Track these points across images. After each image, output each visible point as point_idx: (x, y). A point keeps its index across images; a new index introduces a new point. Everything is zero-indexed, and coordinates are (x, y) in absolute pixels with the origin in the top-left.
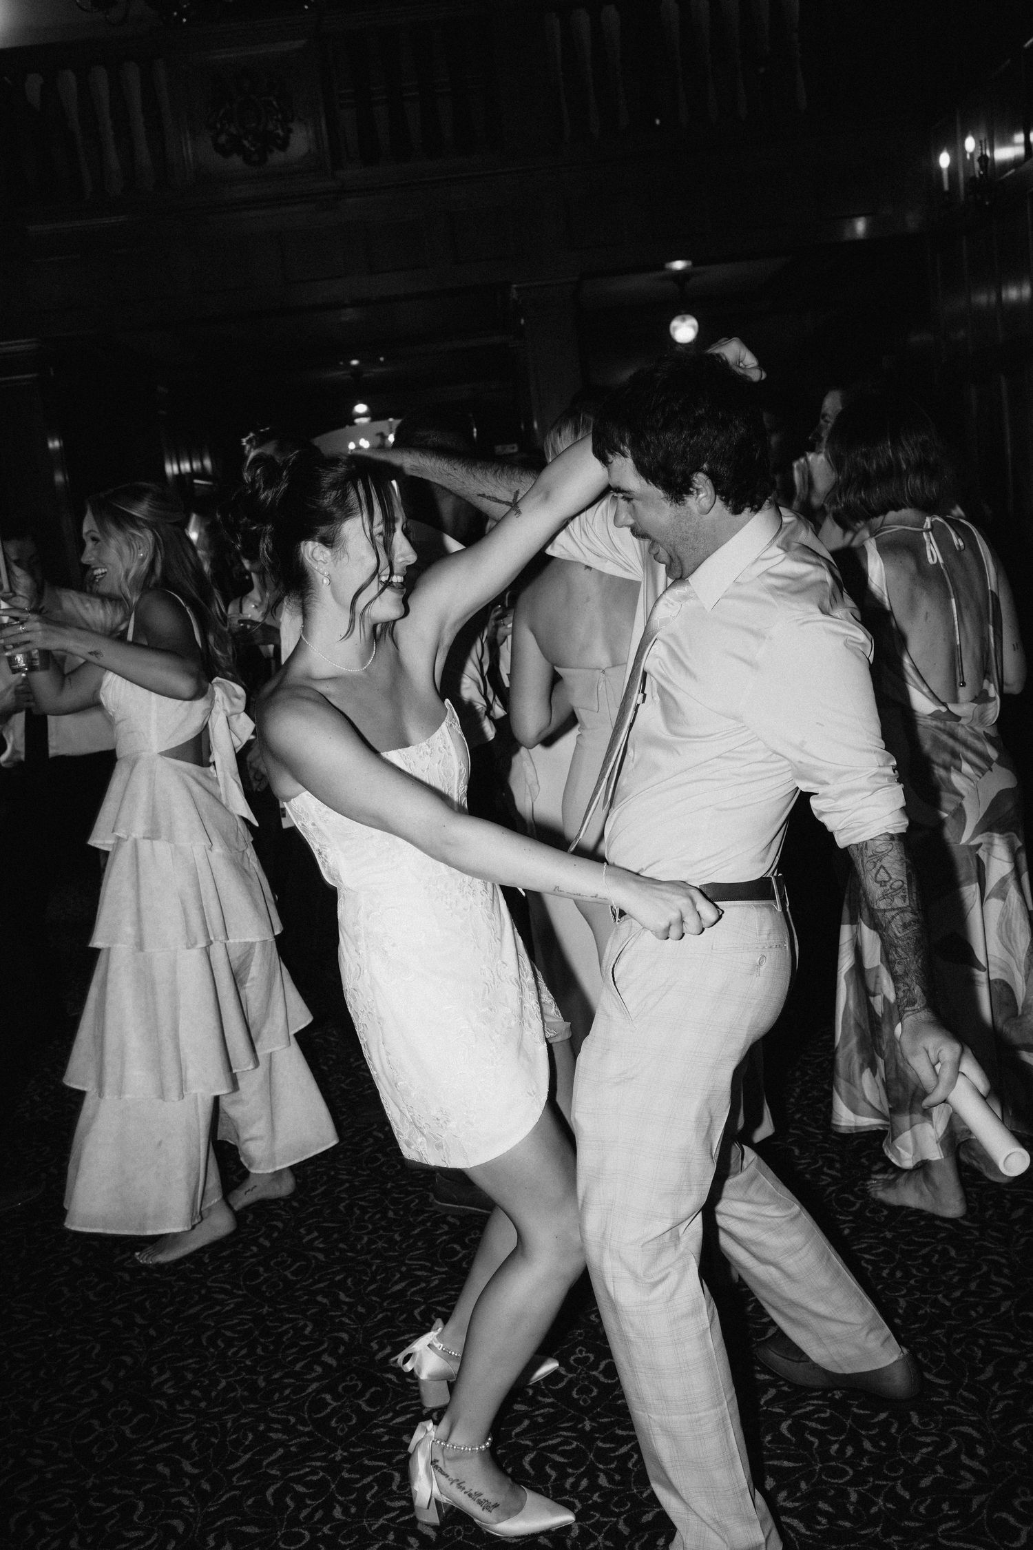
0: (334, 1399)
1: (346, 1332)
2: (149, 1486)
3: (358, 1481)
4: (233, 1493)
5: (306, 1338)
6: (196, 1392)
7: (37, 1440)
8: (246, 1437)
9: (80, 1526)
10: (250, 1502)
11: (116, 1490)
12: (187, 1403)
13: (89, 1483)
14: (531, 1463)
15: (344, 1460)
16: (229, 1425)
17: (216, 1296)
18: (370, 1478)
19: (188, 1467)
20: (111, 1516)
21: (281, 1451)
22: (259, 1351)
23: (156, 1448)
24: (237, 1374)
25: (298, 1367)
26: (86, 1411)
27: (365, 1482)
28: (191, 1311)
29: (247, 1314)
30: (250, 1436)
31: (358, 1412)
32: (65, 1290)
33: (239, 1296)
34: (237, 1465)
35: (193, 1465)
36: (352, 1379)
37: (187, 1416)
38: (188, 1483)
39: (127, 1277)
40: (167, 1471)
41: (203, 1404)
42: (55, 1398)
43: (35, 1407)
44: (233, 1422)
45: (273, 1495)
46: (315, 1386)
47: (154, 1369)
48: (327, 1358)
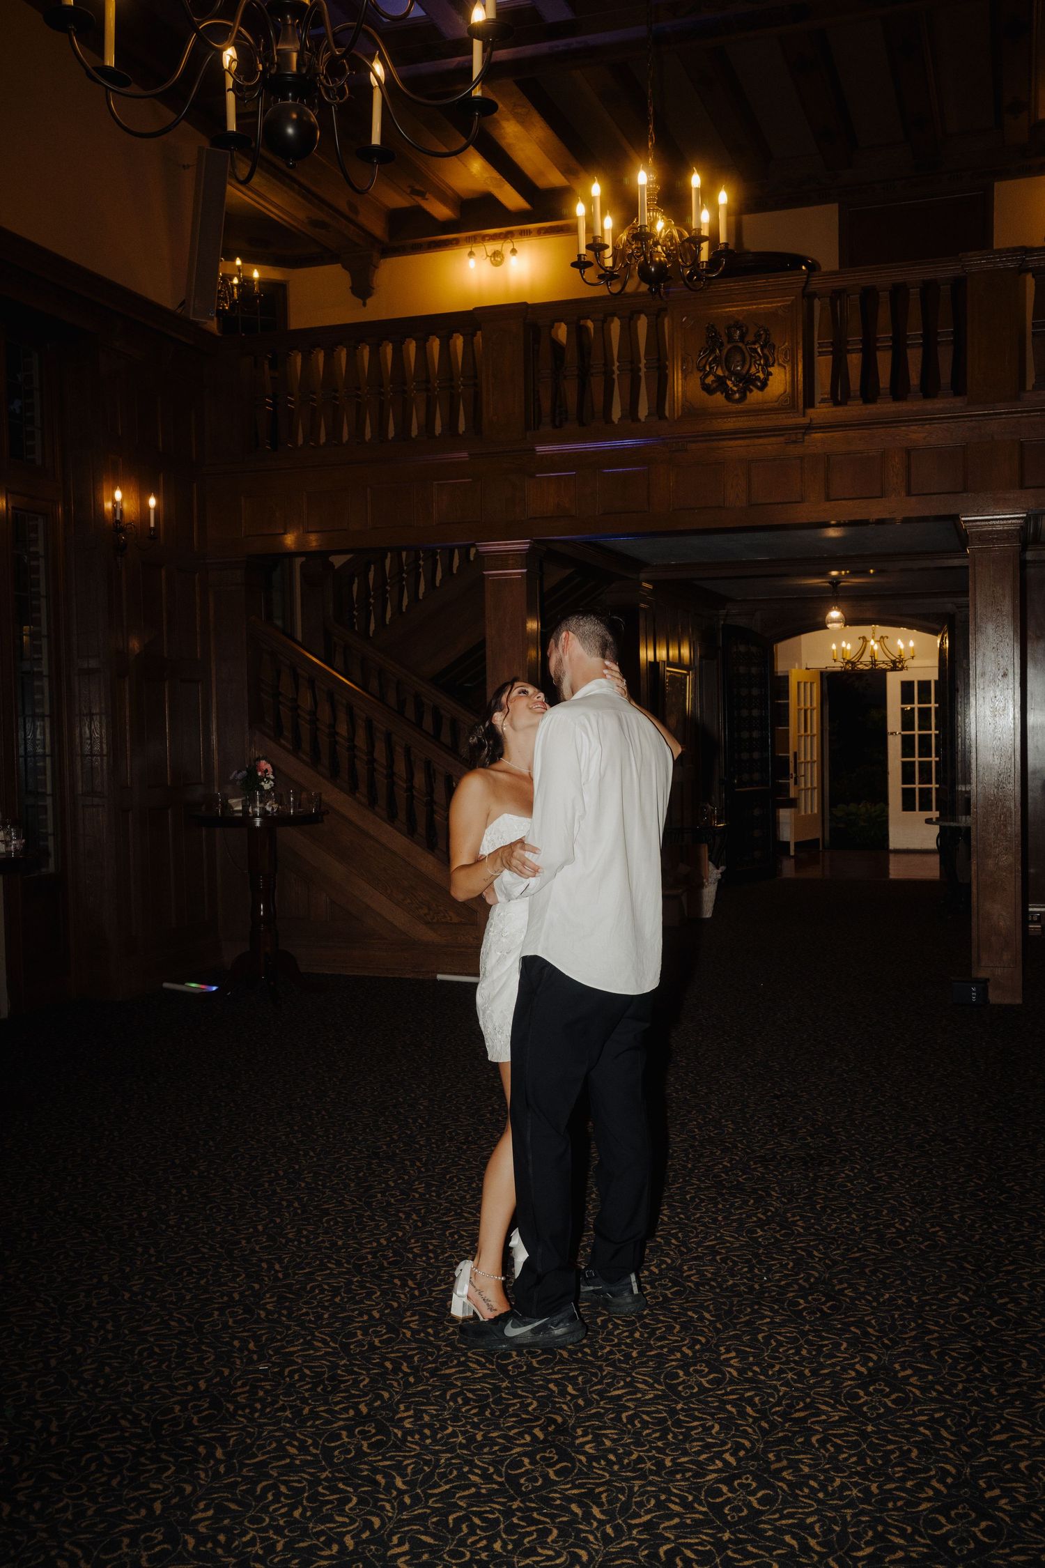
0: (530, 1464)
1: (561, 1416)
2: (366, 1489)
3: (523, 1527)
4: (425, 1510)
5: (528, 1413)
6: (427, 1432)
7: (298, 1435)
8: (451, 1473)
9: (305, 1503)
10: (435, 1520)
11: (341, 1485)
12: (417, 1437)
13: (324, 1476)
14: (666, 1553)
15: (519, 1509)
16: (443, 1461)
17: (471, 1364)
18: (534, 1528)
19: (399, 1482)
20: (330, 1502)
21: (473, 1490)
22: (487, 1413)
23: (381, 1464)
24: (463, 1426)
25: (511, 1433)
26: (341, 1423)
27: (528, 1529)
28: (448, 1371)
29: (489, 1383)
30: (455, 1473)
31: (546, 1477)
32: (359, 1332)
33: (489, 1369)
34: (436, 1491)
35: (404, 1483)
36: (551, 1452)
37: (414, 1446)
38: (395, 1493)
39: (408, 1334)
40: (383, 1481)
41: (428, 1441)
42: (322, 1408)
43: (306, 1411)
44: (446, 1460)
45: (454, 1519)
46: (518, 1449)
47: (402, 1407)
48: (537, 1431)
